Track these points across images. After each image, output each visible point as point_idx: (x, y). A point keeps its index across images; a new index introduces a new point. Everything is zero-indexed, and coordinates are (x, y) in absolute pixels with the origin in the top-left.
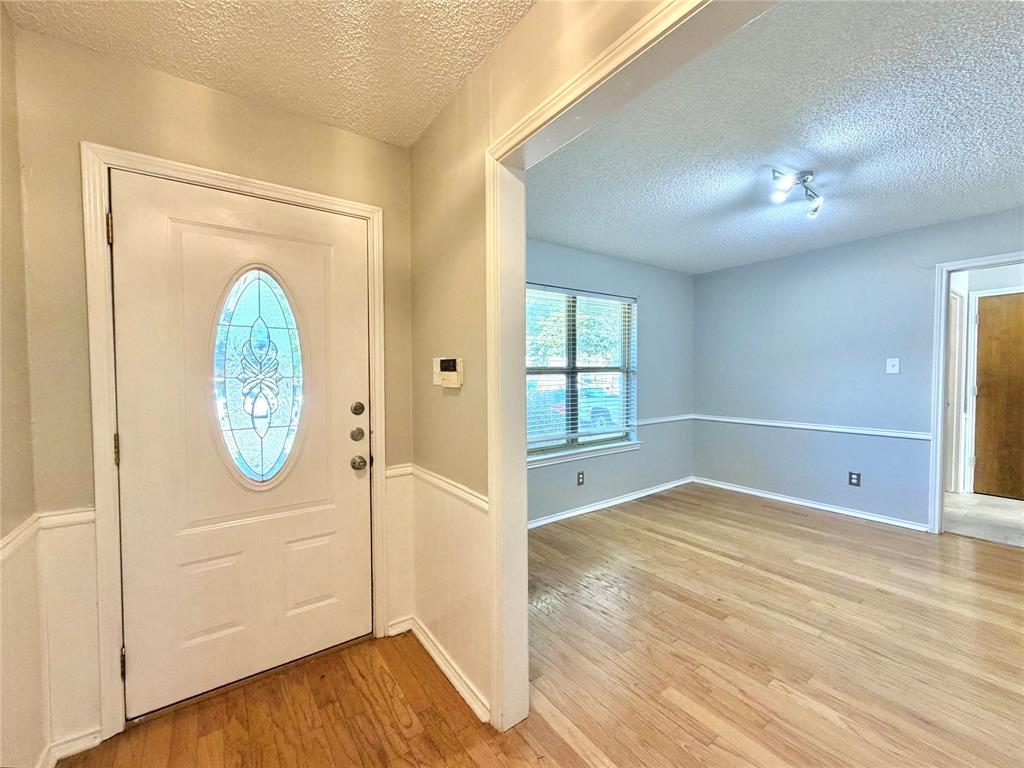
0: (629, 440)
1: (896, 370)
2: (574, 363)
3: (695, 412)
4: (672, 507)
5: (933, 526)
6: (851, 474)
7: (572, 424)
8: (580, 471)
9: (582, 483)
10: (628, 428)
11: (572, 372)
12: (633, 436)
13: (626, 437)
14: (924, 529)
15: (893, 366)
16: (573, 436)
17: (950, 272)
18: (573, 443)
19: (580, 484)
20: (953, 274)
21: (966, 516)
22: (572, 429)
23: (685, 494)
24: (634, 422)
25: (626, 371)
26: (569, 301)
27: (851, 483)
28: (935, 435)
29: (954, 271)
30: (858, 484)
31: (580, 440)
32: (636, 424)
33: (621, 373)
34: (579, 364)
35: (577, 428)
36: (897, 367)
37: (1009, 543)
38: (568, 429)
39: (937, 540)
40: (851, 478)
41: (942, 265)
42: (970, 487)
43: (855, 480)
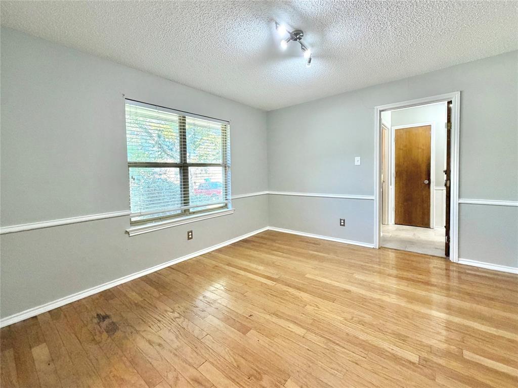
0: (228, 208)
1: (359, 163)
2: (185, 160)
3: (269, 190)
4: (251, 247)
5: (375, 245)
6: (341, 220)
7: (185, 200)
8: (190, 230)
9: (191, 238)
10: (227, 201)
11: (184, 167)
12: (230, 206)
13: (226, 206)
14: (372, 247)
15: (357, 161)
16: (186, 207)
17: (381, 111)
18: (186, 212)
19: (189, 239)
20: (382, 113)
21: (391, 236)
22: (184, 203)
23: (262, 237)
24: (229, 197)
25: (225, 166)
26: (180, 119)
27: (341, 225)
28: (376, 197)
29: (383, 111)
30: (344, 225)
31: (191, 210)
32: (230, 198)
33: (221, 167)
34: (188, 161)
35: (188, 203)
36: (359, 162)
37: (407, 250)
38: (182, 203)
39: (377, 252)
40: (341, 222)
41: (377, 107)
42: (393, 222)
43: (343, 223)
